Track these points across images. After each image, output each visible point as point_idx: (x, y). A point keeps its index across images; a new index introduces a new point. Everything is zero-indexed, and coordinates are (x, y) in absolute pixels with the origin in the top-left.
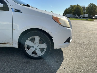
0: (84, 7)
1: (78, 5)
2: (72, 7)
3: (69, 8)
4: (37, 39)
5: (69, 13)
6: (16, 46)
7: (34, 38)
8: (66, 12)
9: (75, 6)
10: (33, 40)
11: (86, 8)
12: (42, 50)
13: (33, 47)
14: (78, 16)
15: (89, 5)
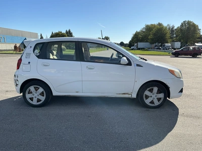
0: (173, 28)
1: (160, 24)
2: (149, 28)
3: (142, 31)
4: (156, 89)
5: (142, 40)
6: (134, 96)
7: (153, 89)
8: (136, 38)
9: (153, 26)
10: (151, 91)
11: (175, 29)
12: (159, 99)
13: (151, 97)
14: (161, 46)
15: (182, 24)
